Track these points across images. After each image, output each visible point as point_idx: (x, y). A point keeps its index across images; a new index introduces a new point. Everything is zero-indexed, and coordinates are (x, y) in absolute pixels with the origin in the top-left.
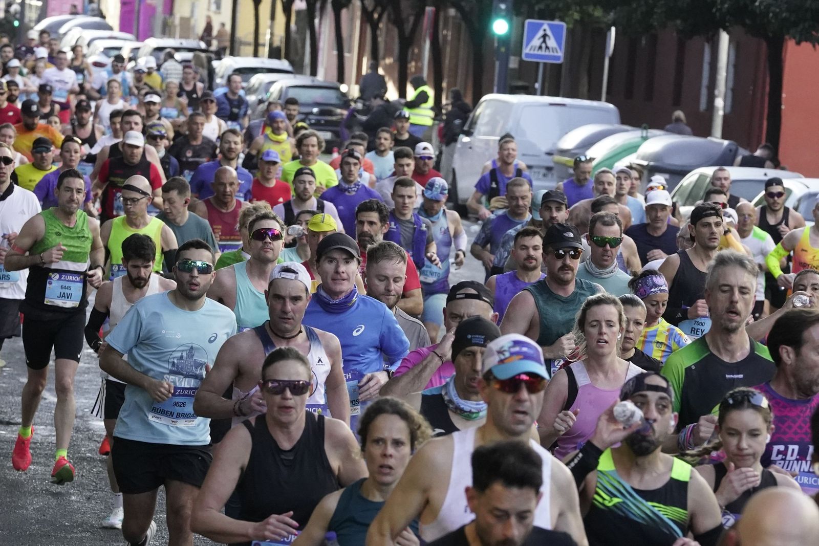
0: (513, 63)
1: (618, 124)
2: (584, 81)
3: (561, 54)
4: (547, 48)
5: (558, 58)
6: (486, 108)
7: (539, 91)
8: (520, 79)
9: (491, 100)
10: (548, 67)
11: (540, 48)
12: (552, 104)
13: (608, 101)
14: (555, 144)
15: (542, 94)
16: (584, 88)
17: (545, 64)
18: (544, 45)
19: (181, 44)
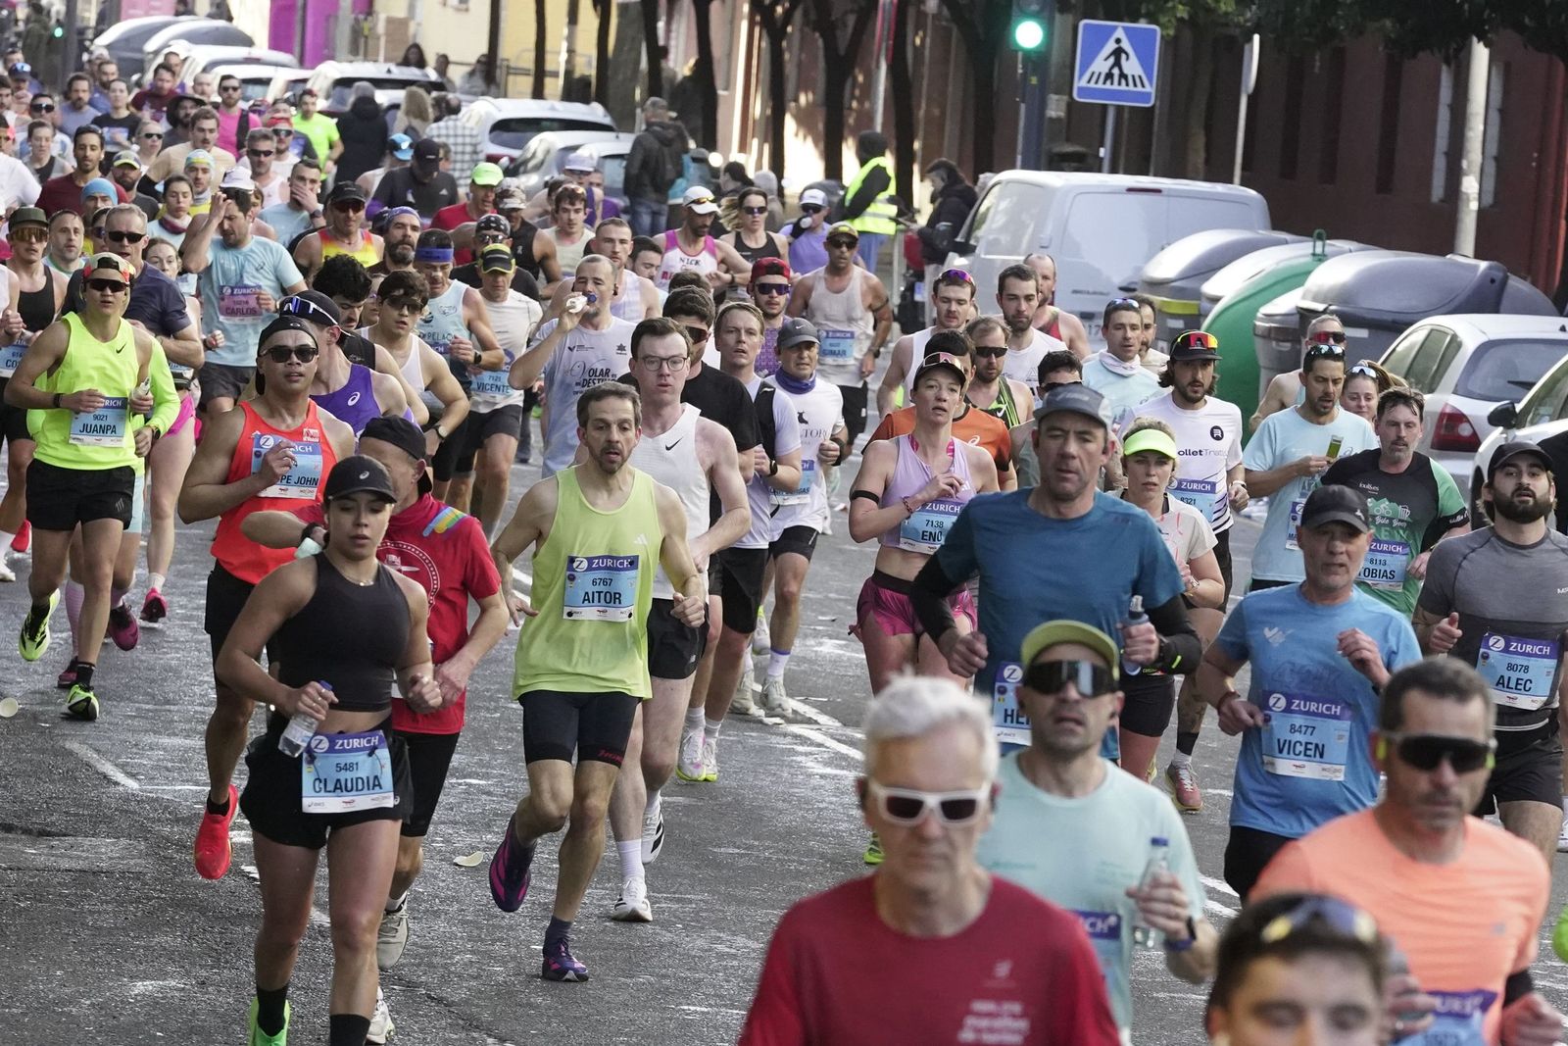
0: (1055, 108)
1: (1265, 228)
2: (1199, 142)
3: (1150, 89)
4: (1123, 76)
5: (1146, 96)
6: (1000, 198)
7: (1106, 164)
8: (1068, 140)
9: (1009, 182)
10: (1126, 115)
11: (1109, 76)
12: (1131, 190)
13: (1244, 183)
14: (1139, 269)
15: (1114, 170)
16: (1198, 156)
17: (1119, 109)
18: (1116, 71)
19: (389, 71)
